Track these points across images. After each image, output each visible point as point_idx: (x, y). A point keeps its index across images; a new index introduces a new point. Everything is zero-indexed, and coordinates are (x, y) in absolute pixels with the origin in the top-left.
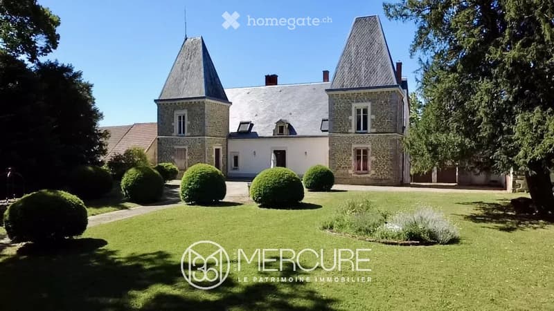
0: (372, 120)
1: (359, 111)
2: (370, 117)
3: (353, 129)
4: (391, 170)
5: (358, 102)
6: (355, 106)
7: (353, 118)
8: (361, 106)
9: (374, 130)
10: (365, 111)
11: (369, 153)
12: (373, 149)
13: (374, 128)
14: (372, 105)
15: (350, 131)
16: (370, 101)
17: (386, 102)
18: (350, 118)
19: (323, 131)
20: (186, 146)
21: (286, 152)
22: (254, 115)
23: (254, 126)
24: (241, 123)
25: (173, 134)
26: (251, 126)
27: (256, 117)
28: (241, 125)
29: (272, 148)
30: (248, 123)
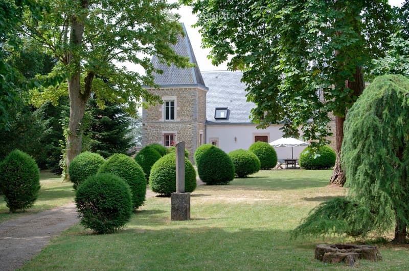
20: (175, 132)
21: (268, 138)
22: (229, 101)
23: (232, 112)
24: (217, 109)
25: (160, 120)
26: (228, 112)
27: (231, 104)
28: (217, 111)
29: (253, 133)
30: (225, 109)
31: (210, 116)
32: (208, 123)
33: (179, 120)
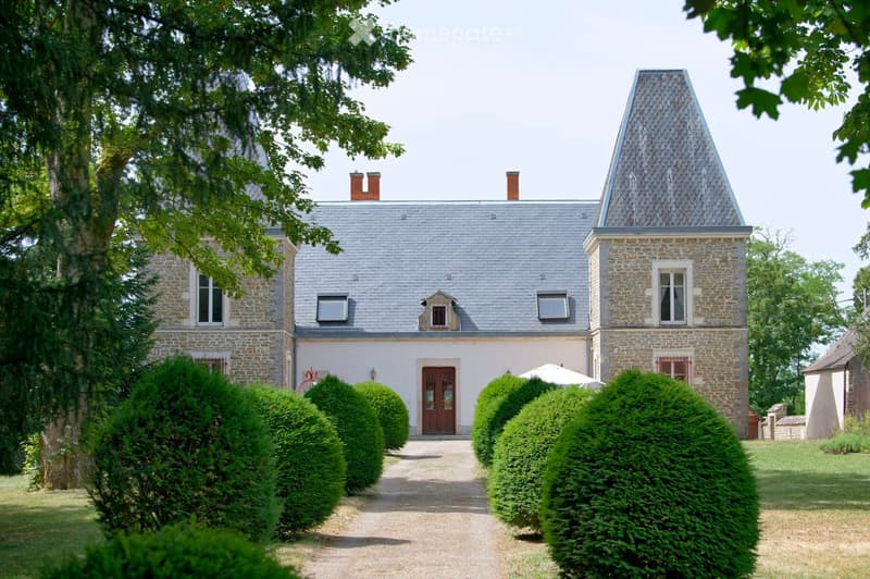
0: (696, 298)
1: (664, 278)
2: (691, 292)
3: (654, 318)
4: (737, 405)
5: (663, 257)
6: (658, 266)
7: (654, 293)
8: (670, 265)
9: (700, 321)
10: (680, 278)
11: (691, 370)
12: (698, 361)
13: (700, 315)
14: (696, 267)
15: (648, 321)
16: (691, 258)
17: (725, 260)
18: (648, 292)
19: (544, 321)
20: (226, 355)
21: (457, 372)
22: (350, 278)
23: (360, 306)
24: (321, 298)
25: (185, 322)
26: (352, 304)
27: (357, 284)
28: (321, 302)
29: (418, 360)
30: (344, 298)
31: (305, 316)
32: (300, 334)
33: (235, 323)
